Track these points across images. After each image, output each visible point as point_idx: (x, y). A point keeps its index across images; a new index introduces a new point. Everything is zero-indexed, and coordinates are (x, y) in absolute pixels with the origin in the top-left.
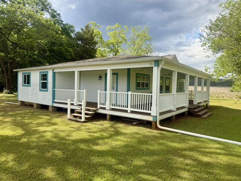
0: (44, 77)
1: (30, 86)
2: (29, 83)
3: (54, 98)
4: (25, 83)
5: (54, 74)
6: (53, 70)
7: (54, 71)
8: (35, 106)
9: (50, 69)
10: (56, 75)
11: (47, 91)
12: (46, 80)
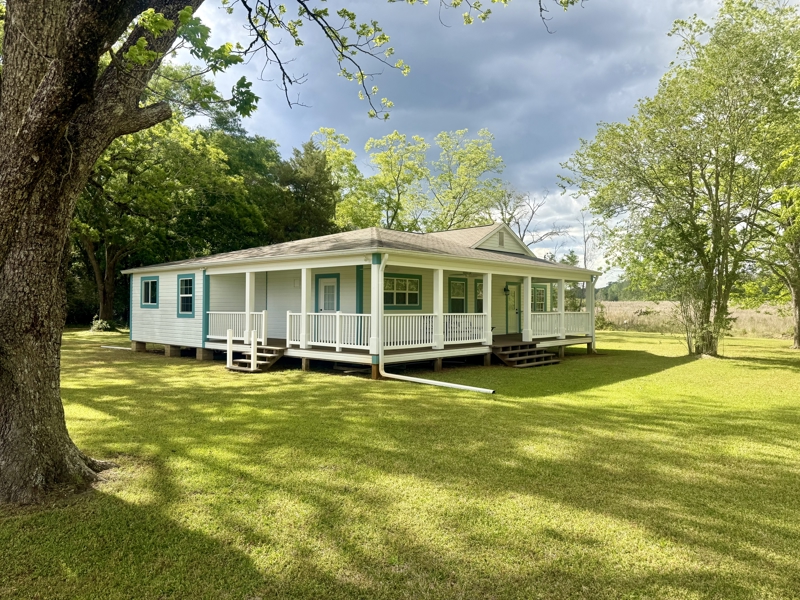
0: (187, 285)
1: (157, 307)
2: (154, 300)
3: (206, 330)
4: (147, 300)
5: (207, 279)
6: (204, 271)
7: (207, 273)
8: (168, 350)
9: (197, 268)
10: (212, 281)
11: (193, 316)
12: (191, 293)
